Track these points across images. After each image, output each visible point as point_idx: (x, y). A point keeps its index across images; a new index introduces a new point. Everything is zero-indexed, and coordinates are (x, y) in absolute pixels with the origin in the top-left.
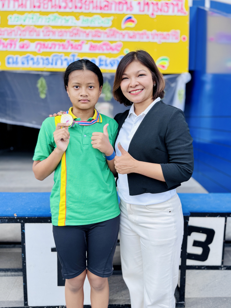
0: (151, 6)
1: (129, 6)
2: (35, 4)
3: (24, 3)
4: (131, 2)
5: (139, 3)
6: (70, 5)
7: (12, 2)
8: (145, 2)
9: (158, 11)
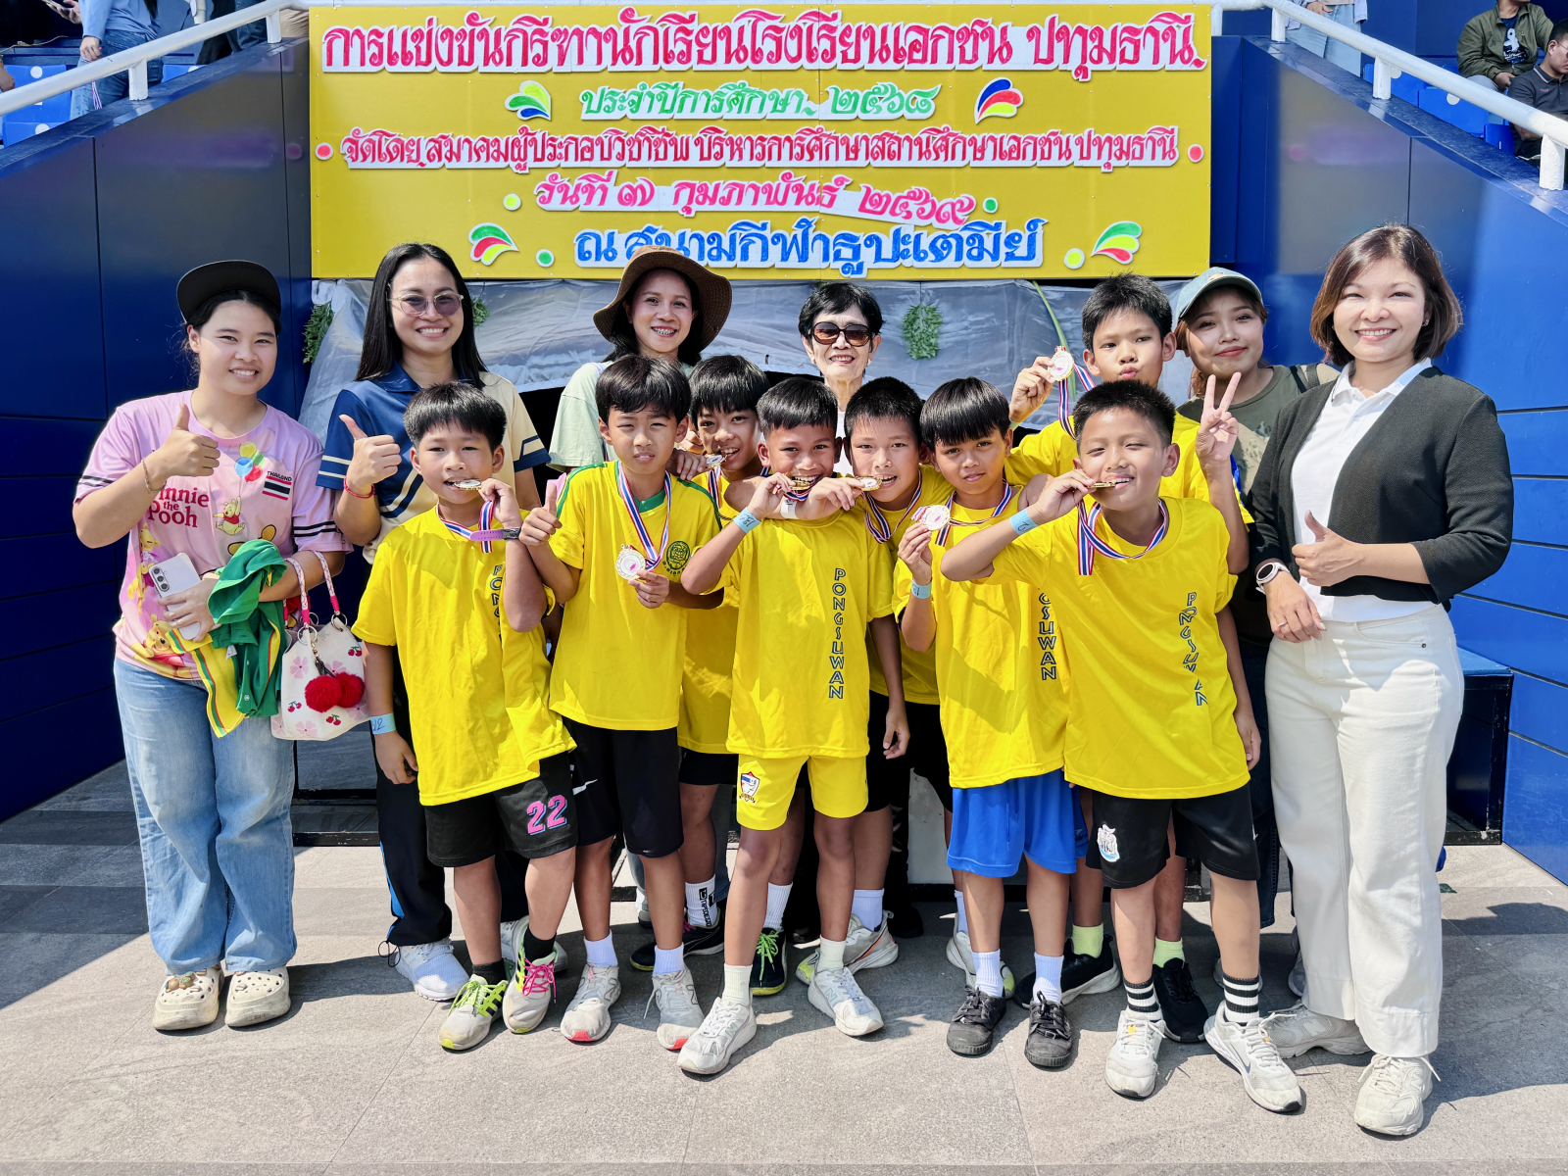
1: (997, 44)
2: (671, 47)
3: (633, 44)
4: (1004, 30)
5: (1033, 34)
6: (792, 47)
7: (592, 41)
8: (1057, 28)
9: (1100, 60)
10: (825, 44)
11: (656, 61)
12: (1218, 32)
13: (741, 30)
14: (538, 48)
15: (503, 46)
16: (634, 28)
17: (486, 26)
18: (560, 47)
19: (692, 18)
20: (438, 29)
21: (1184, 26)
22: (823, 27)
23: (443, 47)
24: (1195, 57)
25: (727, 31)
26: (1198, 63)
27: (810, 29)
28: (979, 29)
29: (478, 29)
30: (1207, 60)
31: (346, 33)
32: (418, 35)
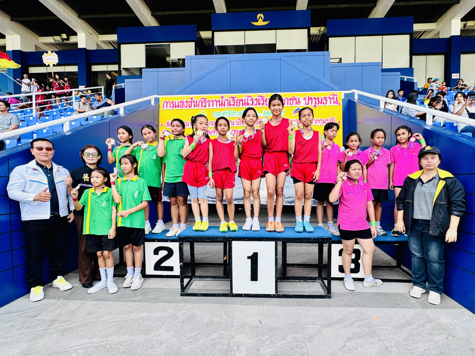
0: (314, 100)
1: (297, 101)
2: (231, 103)
3: (223, 103)
4: (299, 98)
5: (304, 99)
6: (255, 102)
7: (215, 102)
8: (310, 98)
9: (319, 104)
10: (262, 102)
11: (228, 106)
12: (343, 98)
13: (245, 100)
14: (204, 104)
15: (198, 104)
16: (223, 100)
17: (194, 100)
18: (209, 104)
19: (235, 97)
20: (185, 101)
21: (336, 97)
22: (262, 98)
23: (186, 104)
24: (339, 103)
25: (242, 100)
26: (339, 104)
27: (259, 99)
28: (294, 98)
29: (193, 101)
30: (341, 103)
31: (167, 102)
32: (181, 102)
